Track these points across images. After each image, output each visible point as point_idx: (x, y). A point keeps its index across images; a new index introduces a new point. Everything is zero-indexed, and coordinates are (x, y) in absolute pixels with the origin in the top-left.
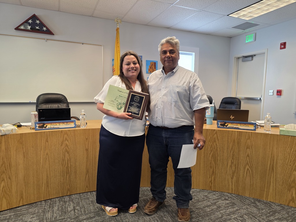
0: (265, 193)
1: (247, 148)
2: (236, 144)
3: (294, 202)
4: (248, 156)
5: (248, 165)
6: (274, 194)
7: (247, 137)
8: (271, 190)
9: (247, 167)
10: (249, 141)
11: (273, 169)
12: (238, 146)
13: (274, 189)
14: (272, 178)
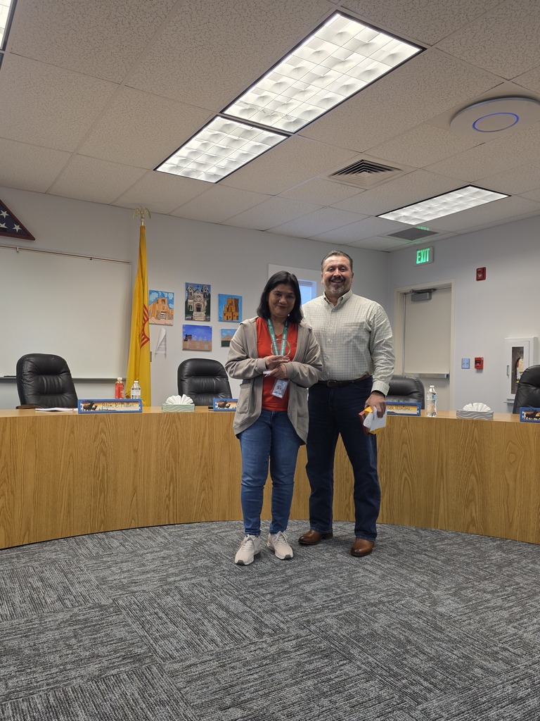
0: (433, 516)
1: (403, 443)
2: (386, 438)
3: (474, 525)
4: (405, 456)
5: (406, 471)
6: (446, 516)
7: (402, 425)
8: (441, 511)
9: (405, 475)
10: (405, 431)
11: (442, 474)
12: (389, 440)
13: (446, 508)
14: (442, 490)
